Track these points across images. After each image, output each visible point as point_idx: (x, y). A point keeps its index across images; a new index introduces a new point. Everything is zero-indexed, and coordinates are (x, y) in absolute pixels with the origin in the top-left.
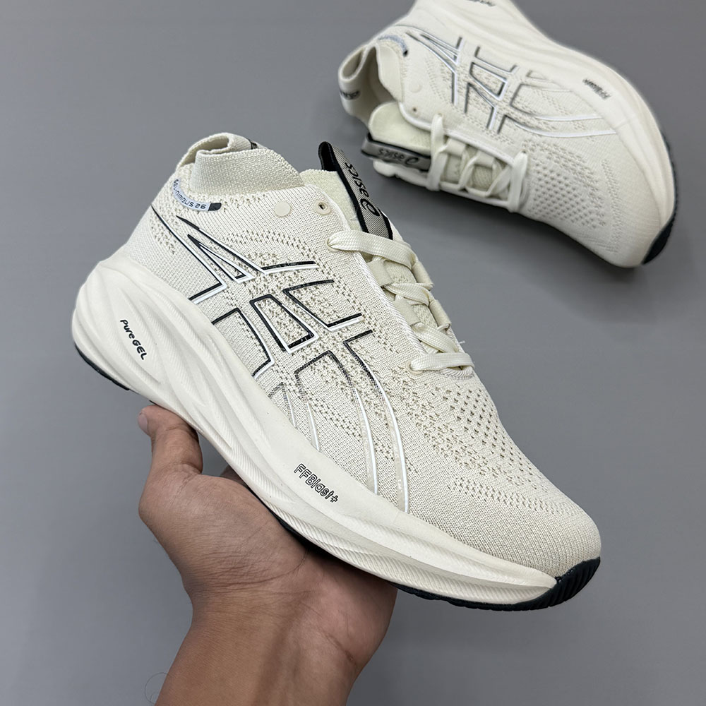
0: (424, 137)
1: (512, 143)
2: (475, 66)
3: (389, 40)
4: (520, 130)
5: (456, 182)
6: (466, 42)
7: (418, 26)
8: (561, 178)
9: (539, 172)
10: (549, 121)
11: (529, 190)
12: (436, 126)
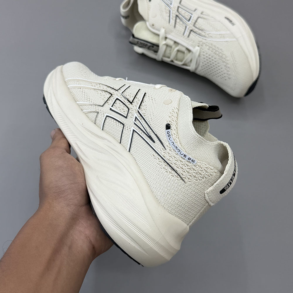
0: (156, 37)
1: (193, 42)
2: (179, 8)
4: (197, 37)
5: (169, 58)
11: (199, 63)
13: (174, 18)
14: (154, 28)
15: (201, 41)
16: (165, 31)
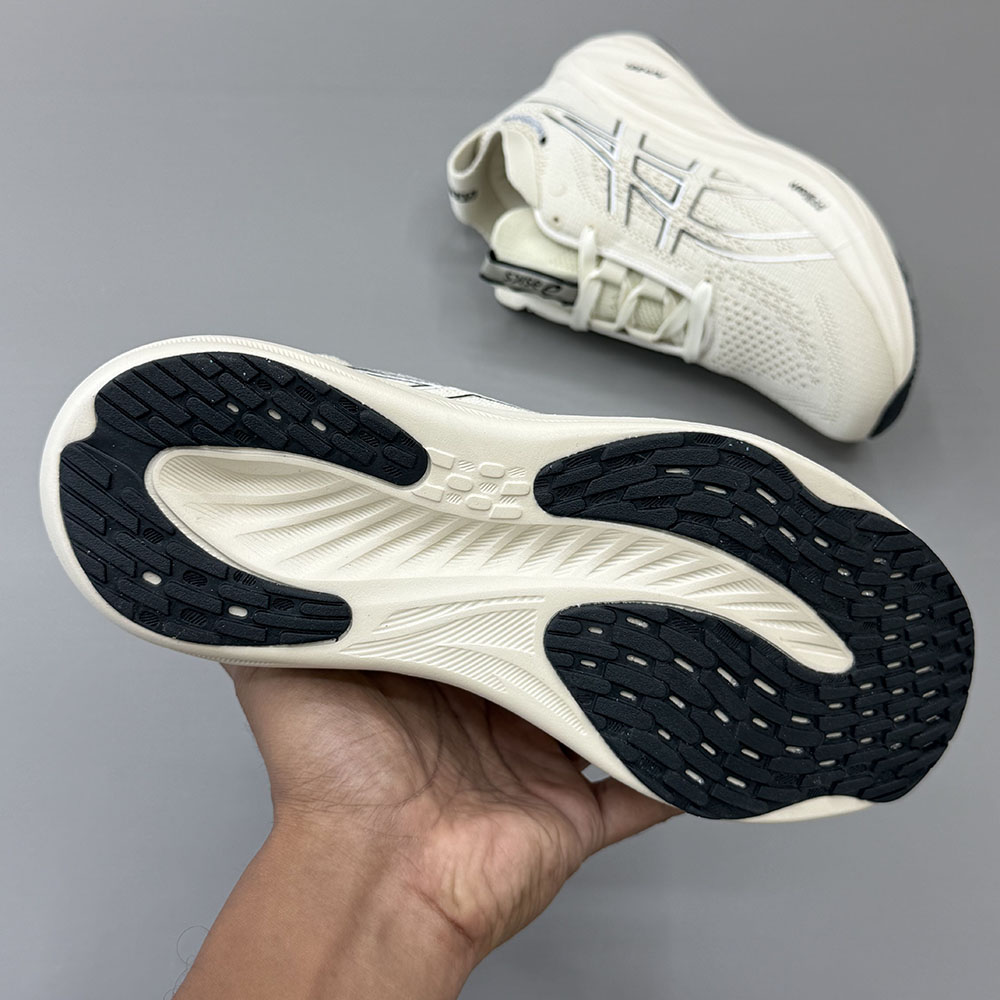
0: (568, 257)
1: (691, 268)
2: (640, 161)
3: (519, 122)
4: (703, 251)
5: (612, 320)
6: (627, 127)
7: (561, 104)
8: (758, 318)
9: (727, 309)
10: (742, 239)
11: (713, 334)
12: (586, 242)
13: (625, 195)
14: (559, 230)
15: (716, 265)
16: (597, 236)
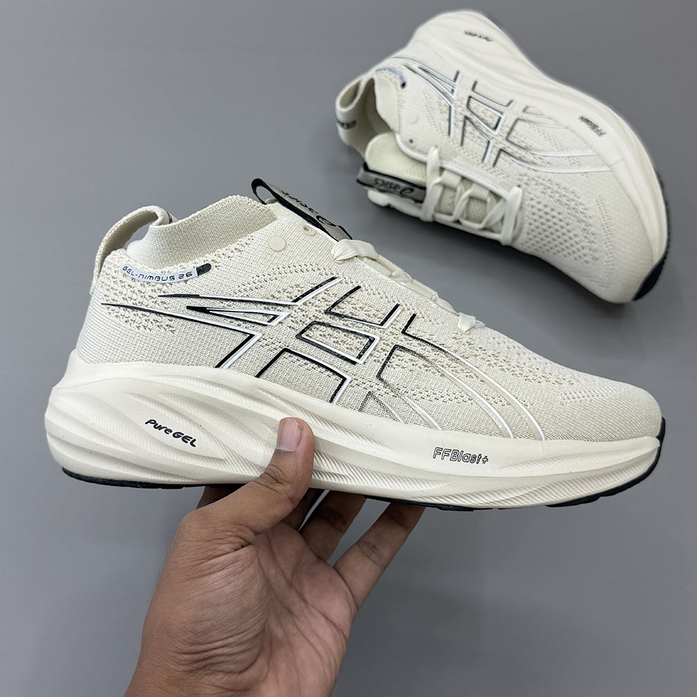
0: (419, 169)
1: (507, 177)
2: (472, 99)
3: (387, 71)
4: (516, 164)
5: (450, 214)
6: (463, 76)
7: (416, 59)
8: (555, 213)
9: (533, 207)
10: (545, 156)
11: (522, 224)
12: (432, 157)
14: (413, 148)
15: (525, 175)
16: (440, 153)
